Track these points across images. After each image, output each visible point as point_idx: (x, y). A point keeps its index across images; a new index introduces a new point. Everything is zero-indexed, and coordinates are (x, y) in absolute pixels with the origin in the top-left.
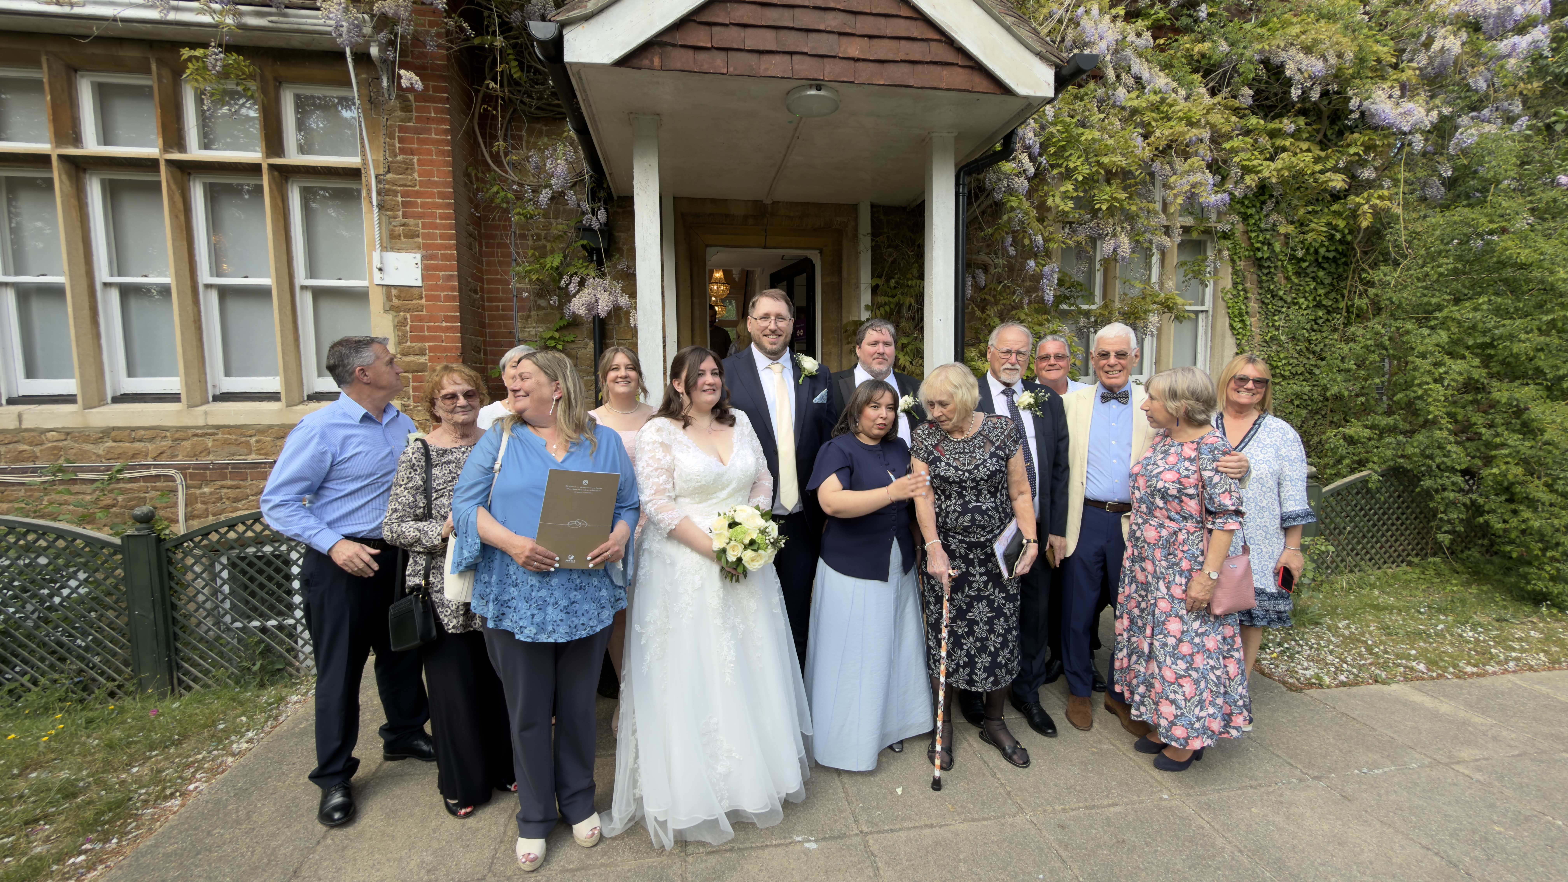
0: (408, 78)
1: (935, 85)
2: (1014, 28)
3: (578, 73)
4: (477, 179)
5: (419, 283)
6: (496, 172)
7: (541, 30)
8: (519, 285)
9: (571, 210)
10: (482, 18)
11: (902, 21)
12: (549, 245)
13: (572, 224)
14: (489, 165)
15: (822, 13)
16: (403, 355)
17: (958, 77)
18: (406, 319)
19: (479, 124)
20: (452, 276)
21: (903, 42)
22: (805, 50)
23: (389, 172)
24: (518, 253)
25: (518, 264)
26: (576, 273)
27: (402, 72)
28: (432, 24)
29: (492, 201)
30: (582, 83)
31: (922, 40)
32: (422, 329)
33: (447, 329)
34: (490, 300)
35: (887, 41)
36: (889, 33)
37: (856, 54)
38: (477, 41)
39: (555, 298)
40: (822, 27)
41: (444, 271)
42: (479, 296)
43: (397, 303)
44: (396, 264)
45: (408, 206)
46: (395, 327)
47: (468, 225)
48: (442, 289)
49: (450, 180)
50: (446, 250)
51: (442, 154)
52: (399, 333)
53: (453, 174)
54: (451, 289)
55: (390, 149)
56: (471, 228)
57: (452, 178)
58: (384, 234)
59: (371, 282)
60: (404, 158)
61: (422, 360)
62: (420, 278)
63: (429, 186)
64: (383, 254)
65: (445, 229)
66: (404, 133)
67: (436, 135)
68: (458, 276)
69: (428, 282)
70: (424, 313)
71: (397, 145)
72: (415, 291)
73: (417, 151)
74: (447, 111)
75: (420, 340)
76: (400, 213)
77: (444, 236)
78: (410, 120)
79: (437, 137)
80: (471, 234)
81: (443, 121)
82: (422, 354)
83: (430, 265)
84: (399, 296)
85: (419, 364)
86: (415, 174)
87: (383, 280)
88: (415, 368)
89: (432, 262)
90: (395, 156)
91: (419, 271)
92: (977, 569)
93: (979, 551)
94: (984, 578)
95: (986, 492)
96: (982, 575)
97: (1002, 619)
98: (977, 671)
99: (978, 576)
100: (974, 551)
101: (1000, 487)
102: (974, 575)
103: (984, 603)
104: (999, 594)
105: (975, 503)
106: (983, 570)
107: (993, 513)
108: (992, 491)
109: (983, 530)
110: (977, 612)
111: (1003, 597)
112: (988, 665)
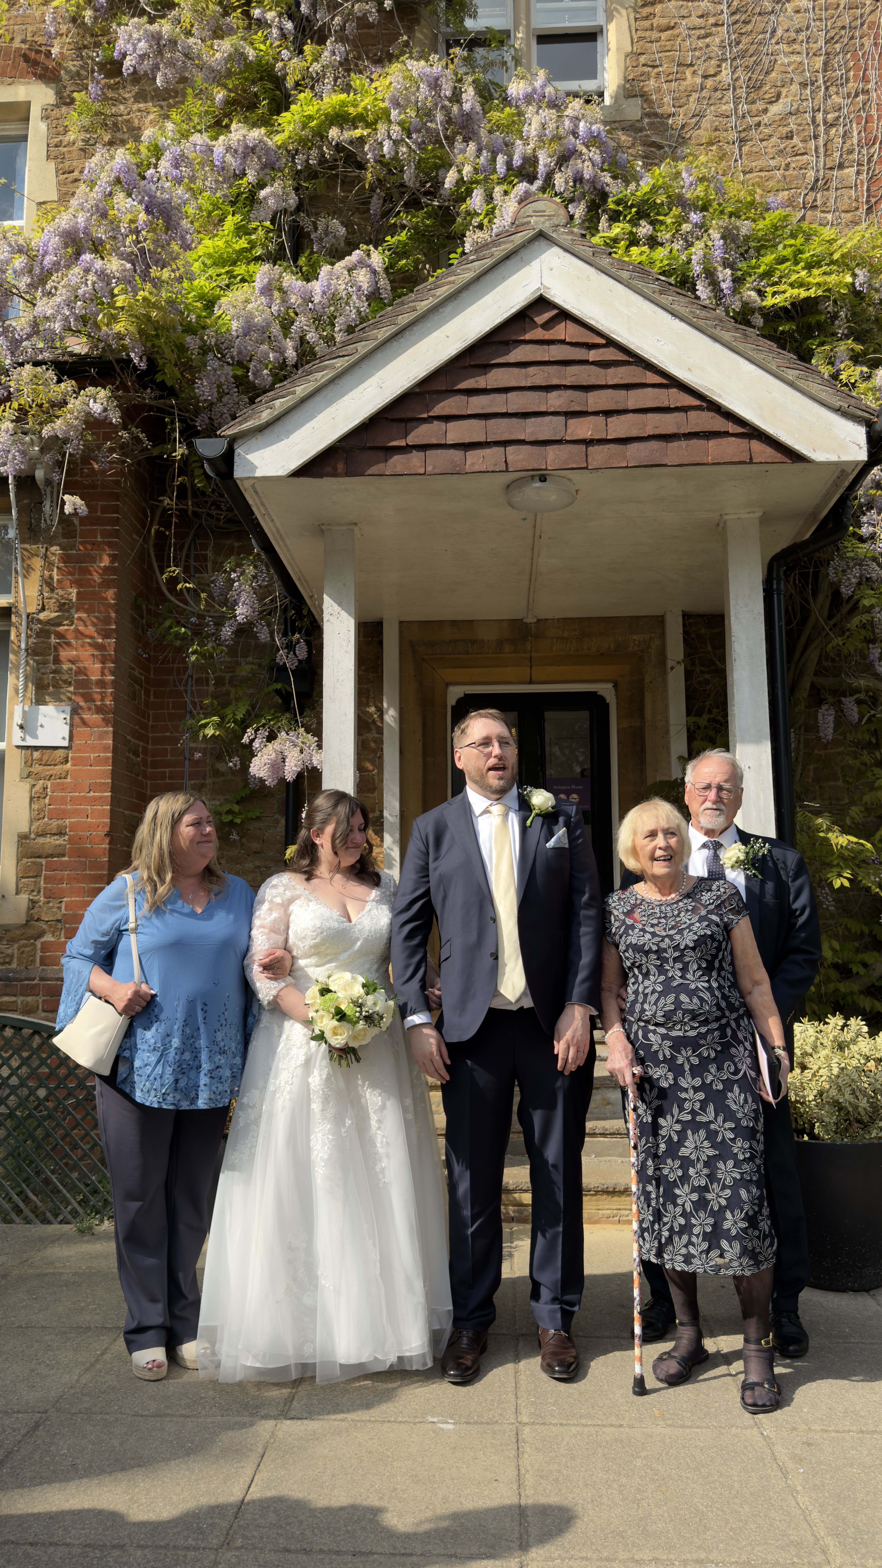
0: (72, 503)
1: (698, 460)
2: (801, 383)
3: (253, 486)
4: (149, 611)
5: (66, 743)
6: (171, 602)
7: (210, 448)
8: (193, 745)
9: (265, 645)
10: (165, 425)
11: (650, 390)
12: (233, 691)
13: (265, 662)
14: (163, 594)
15: (543, 394)
16: (39, 835)
17: (731, 448)
18: (45, 789)
19: (155, 545)
20: (106, 732)
21: (649, 415)
22: (522, 438)
23: (43, 609)
24: (194, 704)
25: (193, 717)
26: (263, 726)
27: (67, 497)
28: (107, 438)
29: (164, 637)
30: (259, 498)
31: (677, 409)
32: (63, 800)
33: (94, 801)
34: (155, 765)
35: (630, 416)
36: (631, 405)
37: (588, 435)
38: (156, 452)
39: (236, 759)
40: (543, 409)
41: (98, 727)
42: (139, 759)
43: (37, 768)
44: (41, 720)
45: (61, 649)
46: (31, 799)
47: (133, 669)
48: (93, 749)
49: (113, 615)
50: (102, 700)
51: (106, 584)
52: (35, 806)
53: (117, 608)
54: (105, 749)
55: (48, 583)
56: (136, 673)
57: (116, 612)
58: (30, 685)
59: (9, 744)
60: (61, 592)
61: (60, 841)
62: (67, 737)
63: (88, 623)
64: (26, 708)
65: (103, 674)
66: (64, 562)
67: (101, 562)
68: (114, 732)
69: (77, 742)
70: (69, 780)
71: (56, 578)
72: (61, 752)
73: (78, 583)
74: (116, 534)
75: (61, 814)
76: (52, 658)
77: (101, 683)
78: (73, 547)
79: (102, 565)
80: (136, 680)
81: (111, 545)
82: (61, 833)
83: (82, 719)
84: (41, 760)
85: (56, 846)
86: (73, 611)
87: (23, 740)
88: (50, 852)
89: (85, 716)
90: (52, 590)
91: (67, 728)
92: (690, 1079)
93: (690, 1053)
94: (701, 1096)
95: (695, 967)
96: (696, 1090)
97: (730, 1163)
98: (694, 1239)
99: (691, 1092)
100: (683, 1052)
101: (717, 964)
102: (686, 1090)
103: (702, 1133)
104: (724, 1122)
105: (681, 981)
106: (698, 1082)
107: (706, 996)
108: (704, 965)
109: (693, 1019)
110: (693, 1146)
111: (730, 1129)
112: (709, 1229)
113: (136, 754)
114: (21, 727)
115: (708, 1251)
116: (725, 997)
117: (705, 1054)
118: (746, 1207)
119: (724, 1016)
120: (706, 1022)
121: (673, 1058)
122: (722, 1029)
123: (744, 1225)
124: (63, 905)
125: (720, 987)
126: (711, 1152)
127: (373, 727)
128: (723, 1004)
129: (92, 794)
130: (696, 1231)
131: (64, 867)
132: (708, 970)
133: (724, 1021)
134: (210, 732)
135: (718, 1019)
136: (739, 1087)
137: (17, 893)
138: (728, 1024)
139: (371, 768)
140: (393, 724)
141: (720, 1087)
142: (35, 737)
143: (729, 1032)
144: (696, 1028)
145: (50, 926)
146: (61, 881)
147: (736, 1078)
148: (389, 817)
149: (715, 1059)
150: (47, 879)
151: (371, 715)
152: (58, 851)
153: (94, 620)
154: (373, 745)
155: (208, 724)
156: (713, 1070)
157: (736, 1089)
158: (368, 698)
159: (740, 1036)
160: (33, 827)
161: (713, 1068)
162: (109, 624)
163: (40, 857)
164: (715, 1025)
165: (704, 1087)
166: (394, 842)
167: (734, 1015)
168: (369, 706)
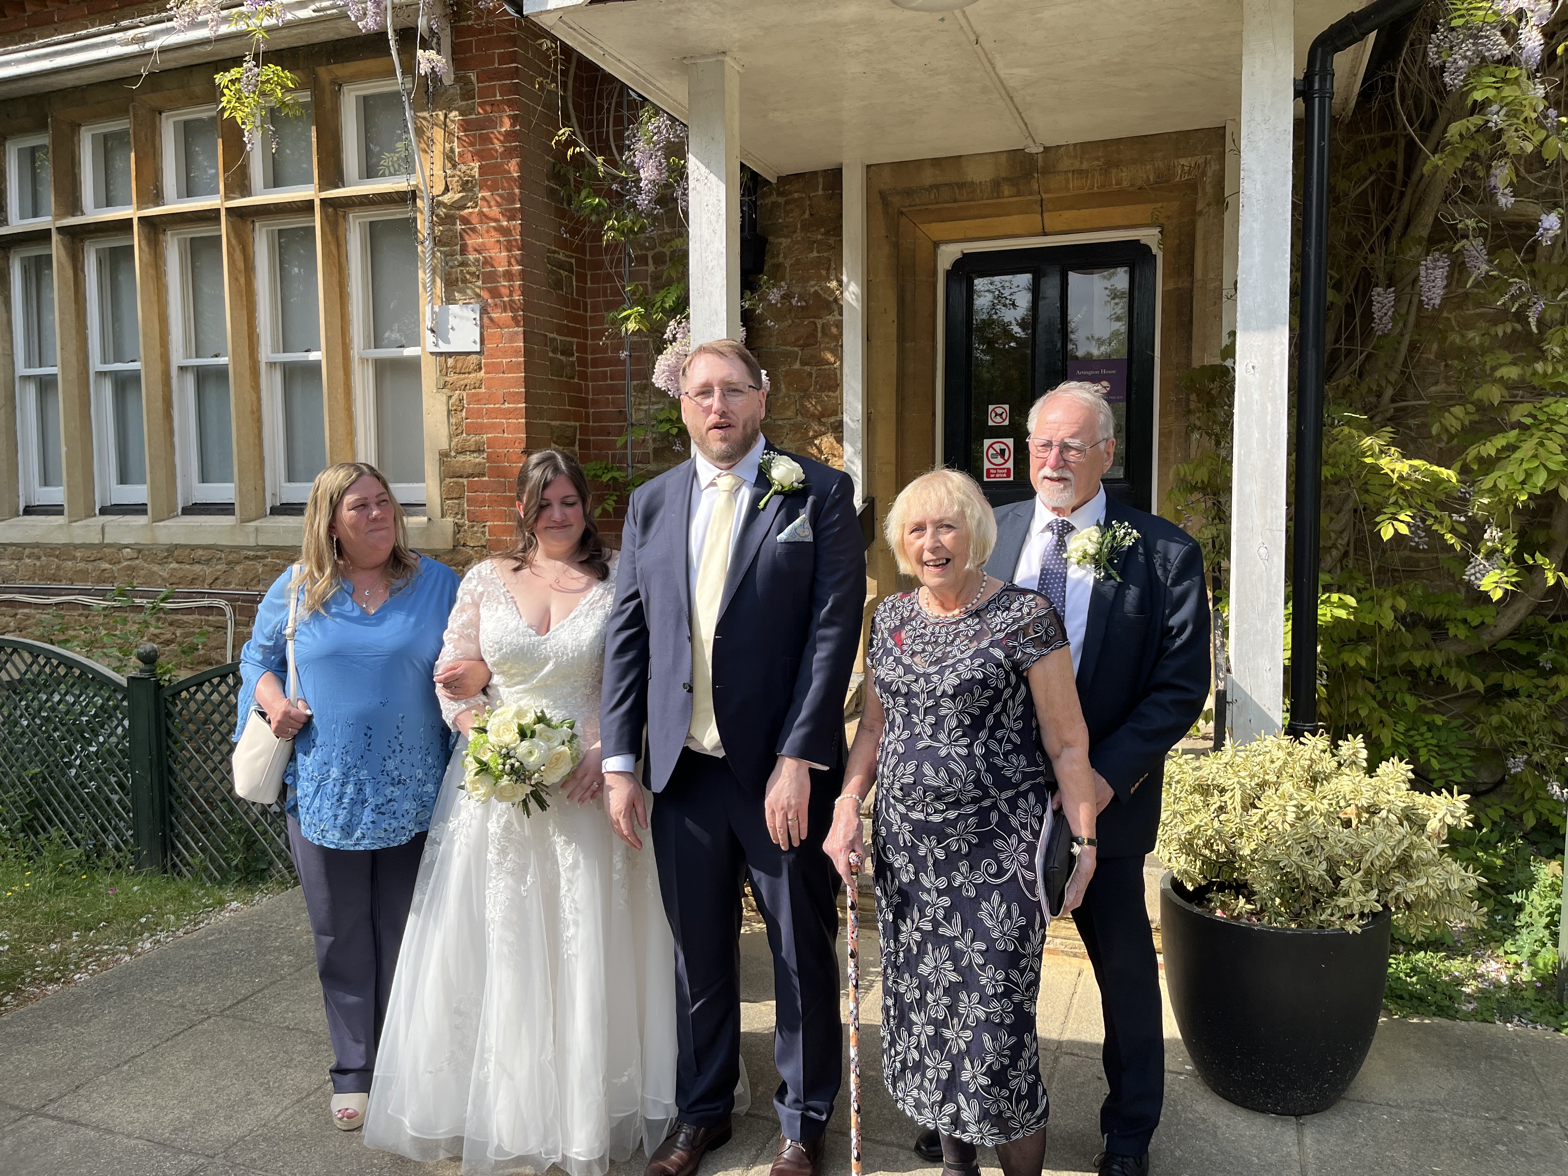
5: (477, 348)
16: (458, 452)
18: (461, 400)
20: (516, 333)
23: (447, 190)
32: (479, 413)
33: (508, 414)
41: (507, 327)
42: (574, 359)
43: (452, 377)
44: (452, 321)
45: (466, 237)
46: (449, 411)
47: (554, 252)
48: (505, 354)
49: (517, 191)
50: (511, 295)
51: (509, 153)
52: (453, 420)
53: (522, 182)
54: (516, 353)
55: (449, 157)
56: (561, 257)
57: (520, 188)
58: (438, 280)
59: (423, 350)
60: (464, 168)
61: (479, 459)
62: (478, 340)
63: (493, 203)
64: (436, 309)
65: (510, 264)
66: (465, 131)
67: (501, 126)
68: (525, 332)
69: (489, 346)
70: (483, 390)
71: (457, 150)
72: (473, 358)
73: (480, 155)
74: (516, 89)
75: (477, 429)
76: (459, 247)
77: (508, 275)
78: (472, 110)
79: (503, 130)
80: (561, 265)
81: (511, 104)
82: (479, 451)
83: (491, 319)
84: (455, 367)
85: (476, 465)
86: (476, 189)
87: (436, 345)
88: (470, 471)
89: (493, 315)
90: (454, 166)
91: (478, 329)
92: (933, 879)
93: (934, 843)
94: (946, 901)
95: (954, 723)
96: (940, 893)
97: (975, 996)
98: (926, 1084)
99: (934, 894)
100: (926, 841)
101: (990, 720)
102: (928, 891)
103: (945, 951)
104: (973, 941)
105: (929, 742)
106: (942, 883)
107: (959, 768)
108: (967, 722)
109: (938, 798)
110: (933, 965)
111: (979, 951)
112: (944, 1076)
113: (567, 352)
114: (433, 331)
115: (942, 1103)
116: (992, 769)
117: (954, 848)
118: (989, 1059)
119: (986, 795)
120: (957, 804)
121: (914, 847)
122: (983, 815)
123: (984, 1081)
124: (487, 529)
125: (988, 754)
126: (954, 977)
127: (835, 307)
128: (988, 780)
129: (506, 405)
130: (930, 1074)
131: (484, 487)
132: (972, 729)
133: (987, 803)
134: (632, 326)
135: (975, 801)
136: (1002, 896)
137: (442, 517)
138: (994, 806)
139: (832, 360)
140: (854, 303)
141: (972, 893)
142: (447, 341)
143: (994, 817)
144: (943, 811)
145: (476, 552)
146: (483, 503)
147: (999, 881)
148: (849, 422)
149: (968, 854)
150: (470, 502)
151: (833, 292)
152: (477, 471)
153: (498, 199)
154: (834, 330)
155: (630, 315)
156: (963, 870)
157: (996, 897)
158: (828, 269)
159: (1014, 822)
160: (453, 444)
161: (964, 865)
162: (514, 203)
163: (461, 477)
164: (971, 809)
165: (949, 891)
166: (855, 453)
167: (1010, 793)
168: (830, 280)
